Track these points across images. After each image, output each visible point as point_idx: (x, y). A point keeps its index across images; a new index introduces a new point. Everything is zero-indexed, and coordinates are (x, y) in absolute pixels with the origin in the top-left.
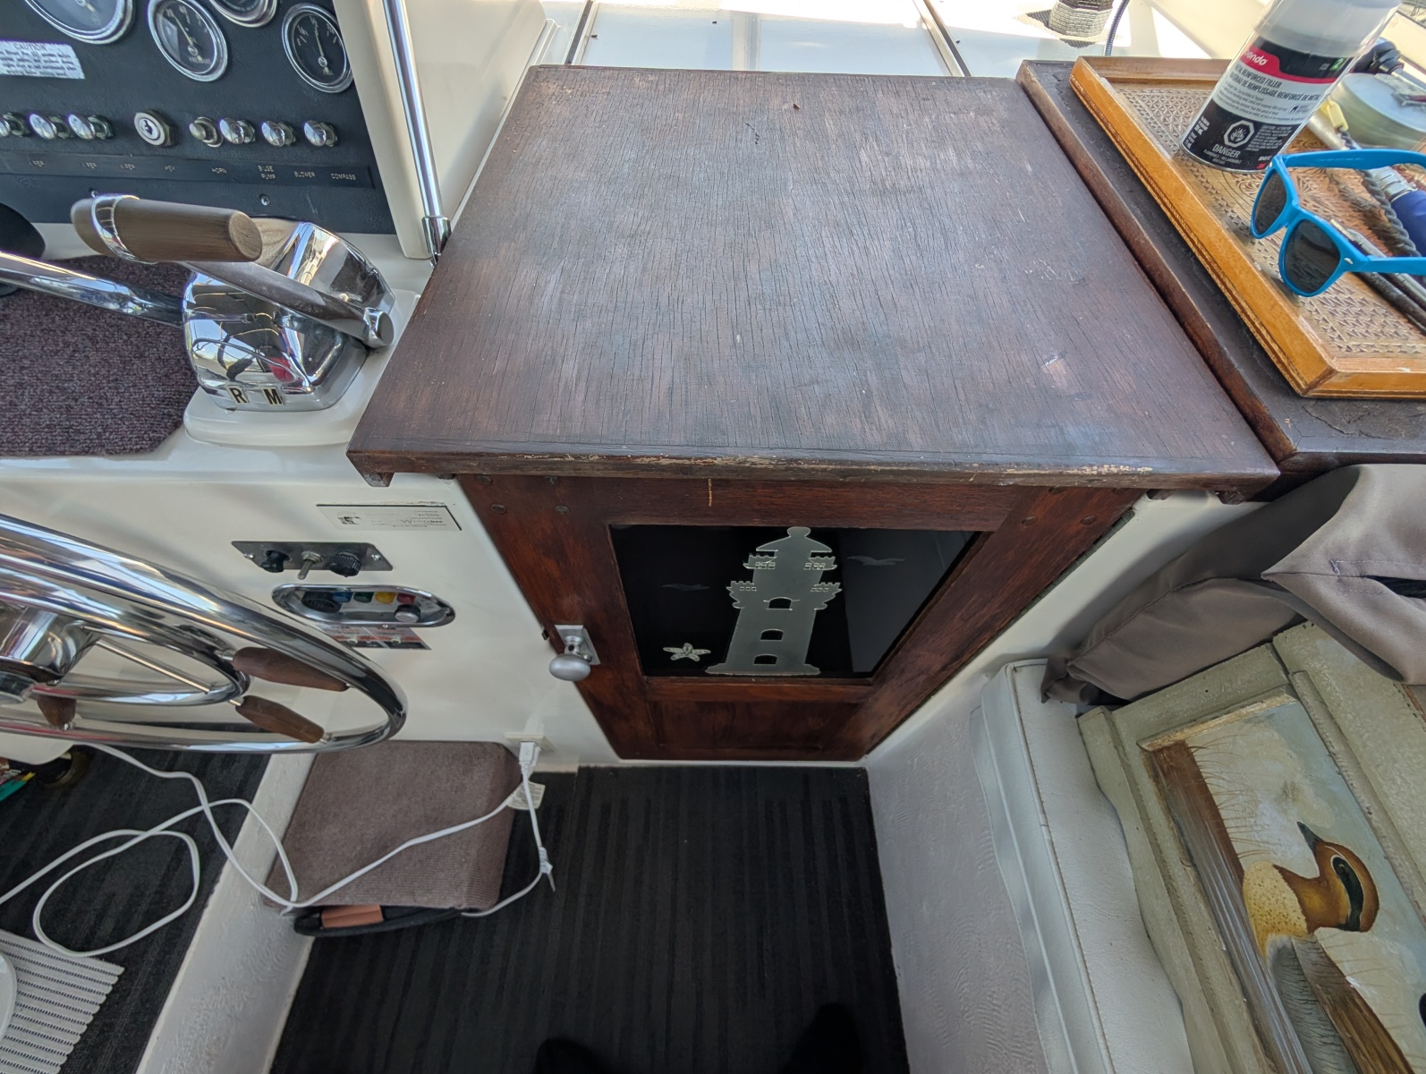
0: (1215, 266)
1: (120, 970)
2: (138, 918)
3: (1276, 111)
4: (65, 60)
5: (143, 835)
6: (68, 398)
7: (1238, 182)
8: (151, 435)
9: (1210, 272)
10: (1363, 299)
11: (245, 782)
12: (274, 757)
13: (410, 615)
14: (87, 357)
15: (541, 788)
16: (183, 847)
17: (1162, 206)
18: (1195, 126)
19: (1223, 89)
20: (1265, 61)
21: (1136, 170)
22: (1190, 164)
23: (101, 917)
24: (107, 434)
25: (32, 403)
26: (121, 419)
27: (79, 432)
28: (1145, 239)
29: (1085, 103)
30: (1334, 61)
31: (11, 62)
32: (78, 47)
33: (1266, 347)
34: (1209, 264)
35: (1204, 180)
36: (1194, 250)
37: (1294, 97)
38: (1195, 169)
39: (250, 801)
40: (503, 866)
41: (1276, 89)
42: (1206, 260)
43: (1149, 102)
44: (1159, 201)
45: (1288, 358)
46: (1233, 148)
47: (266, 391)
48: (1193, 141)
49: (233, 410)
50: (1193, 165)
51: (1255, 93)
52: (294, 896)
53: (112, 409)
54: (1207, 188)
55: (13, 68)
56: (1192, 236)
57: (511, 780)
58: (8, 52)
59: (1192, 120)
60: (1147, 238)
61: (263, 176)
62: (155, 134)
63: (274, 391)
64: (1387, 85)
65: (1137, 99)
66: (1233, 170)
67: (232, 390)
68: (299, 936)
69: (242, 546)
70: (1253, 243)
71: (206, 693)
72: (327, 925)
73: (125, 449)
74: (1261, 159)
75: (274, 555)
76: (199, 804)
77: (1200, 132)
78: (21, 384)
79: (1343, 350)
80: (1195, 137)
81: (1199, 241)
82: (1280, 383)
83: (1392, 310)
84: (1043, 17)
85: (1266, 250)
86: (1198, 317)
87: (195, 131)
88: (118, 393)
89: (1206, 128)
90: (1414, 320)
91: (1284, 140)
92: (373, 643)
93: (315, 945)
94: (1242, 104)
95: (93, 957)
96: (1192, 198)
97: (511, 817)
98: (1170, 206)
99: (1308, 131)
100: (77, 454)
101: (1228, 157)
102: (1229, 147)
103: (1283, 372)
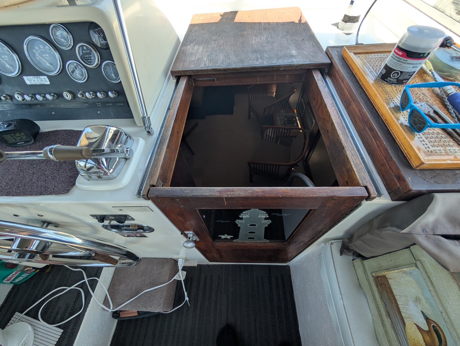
0: (387, 121)
1: (62, 331)
2: (67, 314)
3: (407, 68)
4: (45, 79)
5: (69, 289)
6: (46, 177)
7: (396, 89)
8: (67, 188)
9: (385, 123)
10: (438, 132)
11: (97, 272)
12: (104, 268)
13: (141, 231)
14: (51, 163)
15: (185, 273)
16: (80, 293)
17: (370, 99)
18: (381, 71)
19: (389, 61)
20: (402, 54)
21: (362, 86)
22: (380, 83)
23: (57, 314)
24: (56, 188)
25: (36, 179)
26: (59, 183)
27: (48, 188)
28: (364, 111)
29: (347, 62)
30: (424, 54)
31: (31, 81)
32: (49, 77)
33: (403, 151)
34: (385, 120)
35: (385, 89)
36: (380, 115)
37: (412, 64)
38: (382, 85)
39: (99, 278)
40: (174, 297)
41: (406, 62)
43: (368, 60)
44: (369, 97)
45: (410, 156)
46: (394, 79)
47: (97, 176)
48: (381, 76)
49: (89, 180)
50: (381, 84)
51: (399, 63)
52: (111, 308)
53: (57, 180)
54: (386, 92)
55: (32, 83)
56: (380, 111)
57: (176, 271)
58: (30, 79)
59: (381, 69)
60: (365, 111)
61: (98, 105)
62: (69, 97)
63: (99, 176)
64: (448, 53)
65: (364, 59)
66: (395, 85)
67: (88, 176)
68: (113, 319)
69: (93, 216)
70: (400, 113)
71: (85, 253)
72: (121, 316)
73: (60, 193)
74: (404, 81)
75: (102, 218)
76: (84, 279)
77: (383, 73)
78: (33, 173)
79: (430, 152)
80: (382, 74)
81: (382, 113)
82: (408, 165)
83: (448, 136)
84: (336, 25)
85: (405, 115)
86: (381, 140)
87: (79, 96)
88: (59, 175)
89: (385, 72)
90: (455, 139)
91: (411, 76)
92: (131, 236)
93: (118, 321)
94: (395, 66)
95: (55, 326)
96: (379, 98)
97: (176, 282)
98: (373, 100)
99: (422, 69)
100: (48, 195)
101: (393, 81)
102: (393, 78)
103: (409, 160)
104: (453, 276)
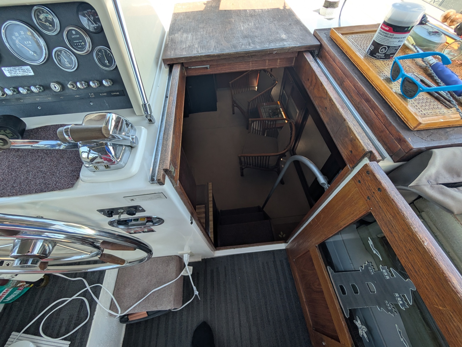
0: (382, 92)
1: (69, 343)
2: (72, 325)
3: (393, 42)
4: (28, 70)
5: (70, 299)
6: (43, 174)
7: (385, 63)
8: (71, 183)
9: (380, 93)
10: (427, 98)
11: (99, 278)
13: (151, 223)
14: (46, 159)
15: (191, 268)
16: (83, 301)
17: (363, 74)
18: (370, 48)
19: (377, 37)
20: (388, 29)
21: (354, 63)
22: (370, 59)
23: (60, 327)
24: (58, 184)
25: (33, 177)
26: (60, 178)
27: (49, 184)
28: (359, 85)
29: (336, 42)
30: (408, 27)
31: (12, 73)
32: (32, 67)
33: (400, 116)
34: (380, 91)
35: (375, 64)
36: (375, 87)
37: (398, 38)
38: (371, 61)
39: (102, 284)
40: (182, 294)
41: (393, 36)
42: (379, 90)
43: (355, 40)
44: (362, 72)
45: (407, 119)
46: (382, 54)
47: (105, 166)
48: (370, 52)
49: (95, 172)
50: (371, 60)
51: (386, 38)
52: (120, 312)
53: (57, 176)
54: (376, 67)
55: (12, 75)
56: (374, 83)
57: (182, 266)
58: (10, 70)
59: (369, 46)
60: (360, 84)
61: (91, 96)
62: (57, 88)
63: (107, 165)
64: (425, 28)
65: (351, 39)
66: (383, 60)
67: (94, 167)
68: (121, 324)
69: (100, 211)
70: (392, 83)
71: (90, 255)
72: (130, 320)
73: (64, 188)
74: (391, 56)
75: (110, 212)
76: (86, 287)
77: (372, 49)
78: (28, 171)
79: (423, 115)
80: (370, 51)
81: (376, 84)
82: (406, 127)
83: (436, 100)
84: (318, 11)
85: (396, 85)
86: (379, 108)
87: (69, 86)
88: (58, 170)
89: (373, 48)
90: (442, 102)
91: (397, 50)
92: (138, 232)
93: (126, 326)
94: (383, 41)
95: (60, 340)
96: (372, 71)
97: (183, 278)
98: (366, 74)
99: (404, 45)
100: (49, 191)
101: (381, 56)
102: (381, 53)
103: (406, 123)
104: (456, 218)
